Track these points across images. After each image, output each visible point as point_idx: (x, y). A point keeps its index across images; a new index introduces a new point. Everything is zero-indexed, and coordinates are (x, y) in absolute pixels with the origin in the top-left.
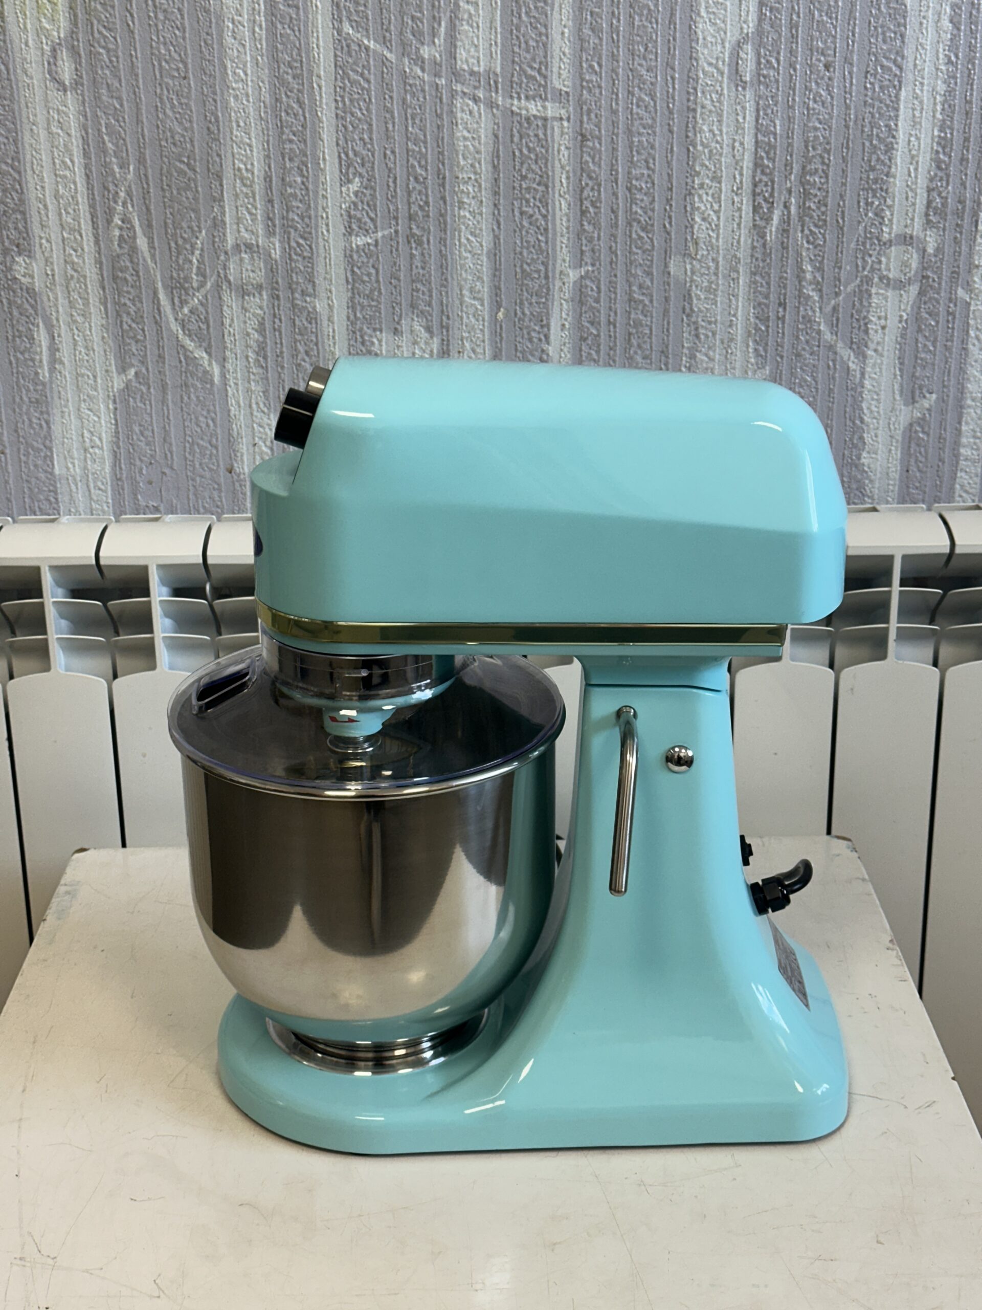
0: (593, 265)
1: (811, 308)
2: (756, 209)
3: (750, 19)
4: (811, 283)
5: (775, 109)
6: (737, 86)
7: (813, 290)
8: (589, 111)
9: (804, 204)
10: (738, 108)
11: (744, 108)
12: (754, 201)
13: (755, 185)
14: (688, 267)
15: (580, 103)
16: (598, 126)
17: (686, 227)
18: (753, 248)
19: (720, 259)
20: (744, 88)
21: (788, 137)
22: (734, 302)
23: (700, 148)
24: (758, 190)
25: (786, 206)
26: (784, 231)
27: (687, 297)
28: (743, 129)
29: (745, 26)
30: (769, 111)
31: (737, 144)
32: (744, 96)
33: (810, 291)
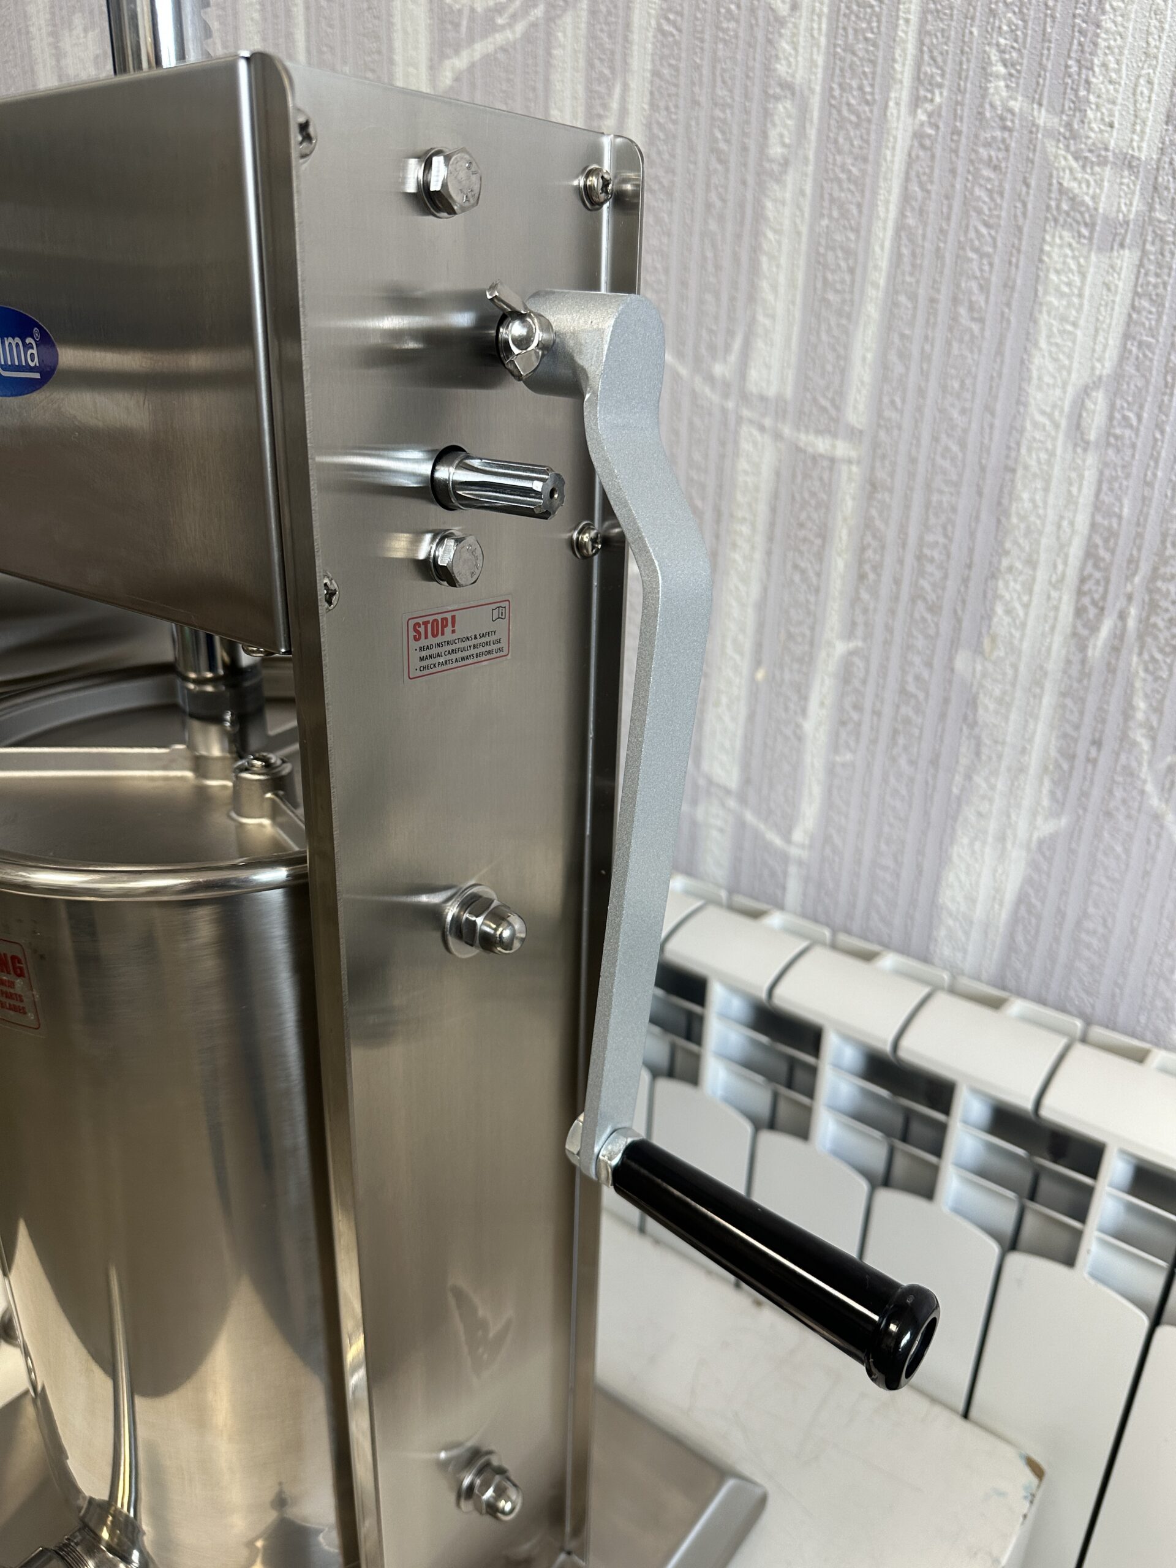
0: (865, 640)
1: (1136, 758)
2: (1080, 612)
3: (1107, 355)
4: (1141, 725)
5: (1125, 483)
6: (1076, 445)
7: (1143, 736)
8: (884, 457)
9: (1148, 618)
10: (1074, 475)
11: (1081, 477)
12: (1077, 601)
13: (1083, 580)
14: (979, 667)
15: (875, 445)
16: (892, 474)
17: (982, 618)
18: (1068, 662)
19: (1022, 669)
20: (1085, 450)
21: (1138, 524)
22: (1031, 726)
23: (1014, 520)
24: (1086, 588)
25: (1122, 616)
26: (1115, 648)
27: (973, 703)
28: (1076, 504)
29: (1098, 365)
30: (1116, 485)
31: (1065, 523)
32: (1084, 461)
33: (1139, 736)
